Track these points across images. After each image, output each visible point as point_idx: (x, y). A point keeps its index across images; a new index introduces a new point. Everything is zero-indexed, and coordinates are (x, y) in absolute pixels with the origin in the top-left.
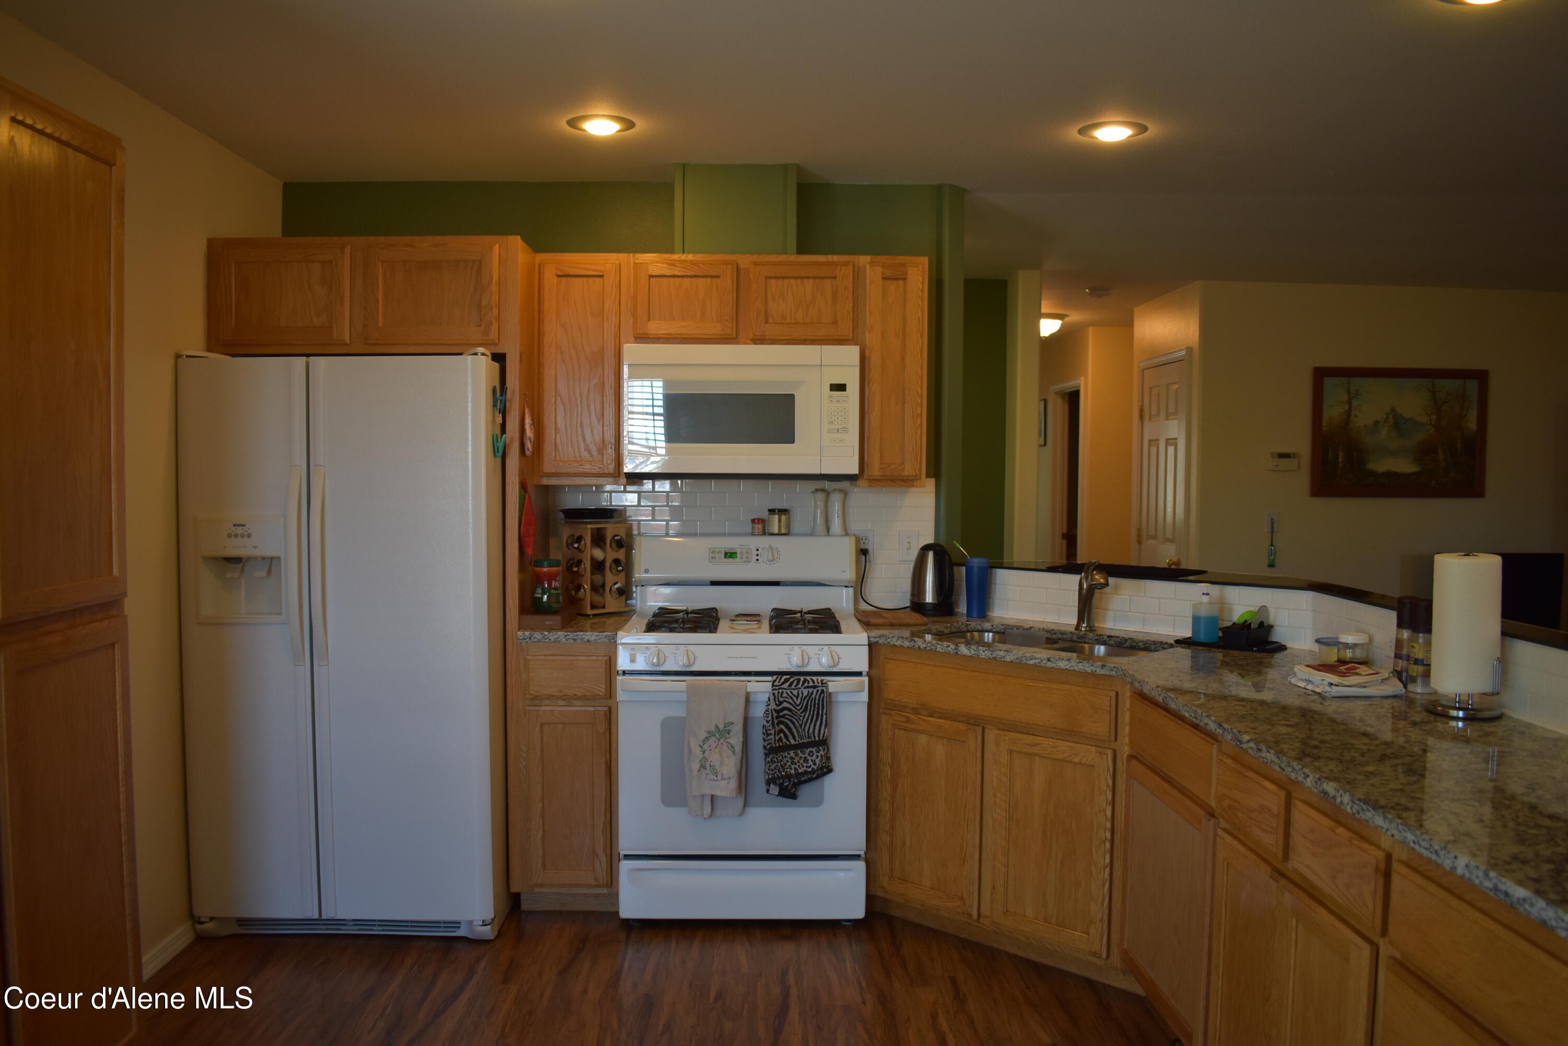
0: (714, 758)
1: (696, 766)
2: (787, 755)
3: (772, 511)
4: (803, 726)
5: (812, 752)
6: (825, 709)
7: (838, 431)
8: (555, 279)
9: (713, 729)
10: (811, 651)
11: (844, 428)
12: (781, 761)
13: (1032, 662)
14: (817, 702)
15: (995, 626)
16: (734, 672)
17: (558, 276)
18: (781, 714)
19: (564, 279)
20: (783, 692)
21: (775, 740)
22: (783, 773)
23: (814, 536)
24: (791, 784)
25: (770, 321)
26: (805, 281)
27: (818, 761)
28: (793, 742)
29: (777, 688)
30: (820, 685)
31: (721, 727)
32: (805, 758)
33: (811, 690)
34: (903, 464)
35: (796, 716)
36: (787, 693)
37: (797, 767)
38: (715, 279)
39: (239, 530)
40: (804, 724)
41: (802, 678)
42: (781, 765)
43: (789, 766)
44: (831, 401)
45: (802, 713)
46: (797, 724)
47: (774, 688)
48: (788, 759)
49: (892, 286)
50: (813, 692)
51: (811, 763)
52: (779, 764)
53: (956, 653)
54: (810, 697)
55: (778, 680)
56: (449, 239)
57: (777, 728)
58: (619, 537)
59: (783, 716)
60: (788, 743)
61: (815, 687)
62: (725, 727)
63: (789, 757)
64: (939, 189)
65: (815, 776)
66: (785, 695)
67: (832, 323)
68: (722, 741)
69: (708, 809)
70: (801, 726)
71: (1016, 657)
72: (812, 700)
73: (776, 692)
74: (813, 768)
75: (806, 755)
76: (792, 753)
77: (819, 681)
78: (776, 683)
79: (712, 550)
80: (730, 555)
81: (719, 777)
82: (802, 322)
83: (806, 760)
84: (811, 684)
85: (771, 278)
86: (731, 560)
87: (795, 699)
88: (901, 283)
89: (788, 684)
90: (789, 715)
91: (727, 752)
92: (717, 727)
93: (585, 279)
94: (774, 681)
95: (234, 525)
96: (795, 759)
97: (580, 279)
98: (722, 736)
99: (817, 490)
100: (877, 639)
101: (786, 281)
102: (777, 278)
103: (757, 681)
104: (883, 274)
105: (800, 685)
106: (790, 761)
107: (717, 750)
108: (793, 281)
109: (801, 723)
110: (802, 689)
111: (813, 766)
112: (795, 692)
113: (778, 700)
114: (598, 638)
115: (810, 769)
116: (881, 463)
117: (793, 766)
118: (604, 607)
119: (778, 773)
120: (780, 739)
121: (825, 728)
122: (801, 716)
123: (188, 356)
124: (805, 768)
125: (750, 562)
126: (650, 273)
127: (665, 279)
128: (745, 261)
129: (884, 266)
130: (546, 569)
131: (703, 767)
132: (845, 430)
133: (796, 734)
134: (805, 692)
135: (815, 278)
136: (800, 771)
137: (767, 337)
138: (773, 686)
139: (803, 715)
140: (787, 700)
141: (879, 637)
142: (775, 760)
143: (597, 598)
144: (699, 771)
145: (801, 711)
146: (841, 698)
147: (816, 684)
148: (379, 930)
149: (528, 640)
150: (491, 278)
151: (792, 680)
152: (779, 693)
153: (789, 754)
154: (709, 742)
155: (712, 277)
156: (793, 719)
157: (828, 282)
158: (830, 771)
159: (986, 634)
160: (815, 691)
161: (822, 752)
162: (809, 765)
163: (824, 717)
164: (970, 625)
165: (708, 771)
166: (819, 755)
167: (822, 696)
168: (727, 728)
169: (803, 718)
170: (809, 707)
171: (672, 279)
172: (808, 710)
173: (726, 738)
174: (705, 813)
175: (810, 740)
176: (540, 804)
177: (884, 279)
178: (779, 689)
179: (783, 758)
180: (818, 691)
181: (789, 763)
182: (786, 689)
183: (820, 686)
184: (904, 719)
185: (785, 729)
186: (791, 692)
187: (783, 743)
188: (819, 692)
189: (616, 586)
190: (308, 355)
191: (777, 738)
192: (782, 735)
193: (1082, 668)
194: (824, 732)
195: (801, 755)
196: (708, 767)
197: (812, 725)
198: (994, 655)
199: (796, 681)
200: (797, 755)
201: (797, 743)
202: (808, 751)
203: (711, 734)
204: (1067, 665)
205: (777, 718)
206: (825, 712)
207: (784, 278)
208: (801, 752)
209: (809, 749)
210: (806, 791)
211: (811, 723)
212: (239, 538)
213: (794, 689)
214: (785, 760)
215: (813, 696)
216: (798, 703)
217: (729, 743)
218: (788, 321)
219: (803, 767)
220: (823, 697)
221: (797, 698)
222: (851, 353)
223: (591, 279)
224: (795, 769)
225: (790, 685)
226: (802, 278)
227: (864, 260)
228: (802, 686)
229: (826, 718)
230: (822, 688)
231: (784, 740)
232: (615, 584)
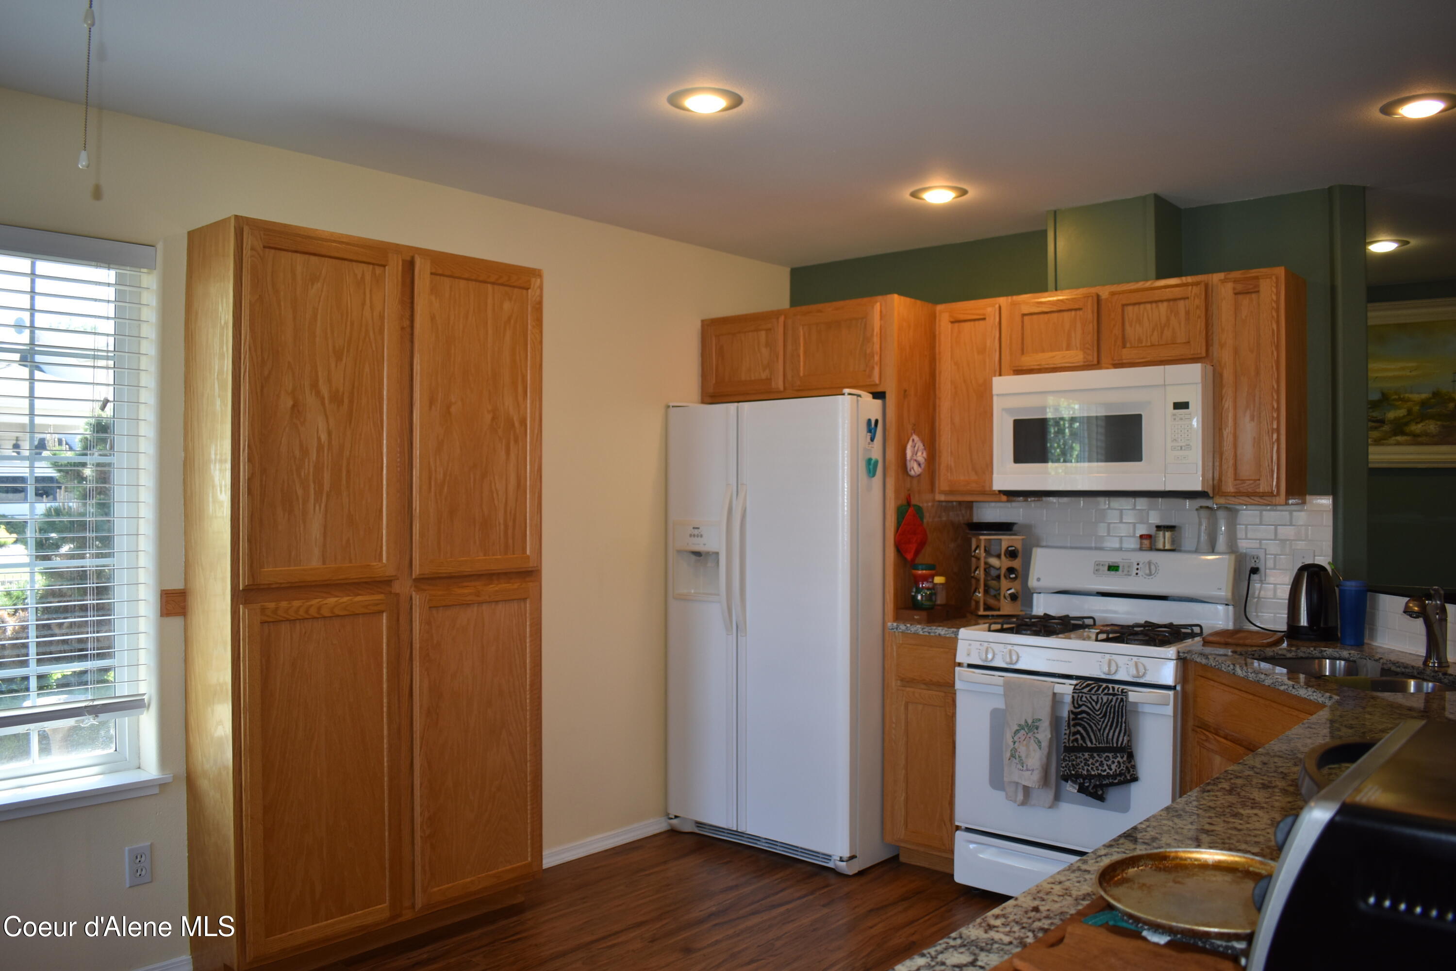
0: (1022, 750)
1: (1008, 755)
2: (1081, 756)
3: (1159, 528)
4: (1102, 731)
5: (1108, 757)
6: (1124, 718)
7: (1181, 448)
8: (950, 325)
9: (1023, 723)
10: (1121, 660)
11: (1187, 445)
12: (1074, 760)
14: (1117, 709)
17: (952, 322)
18: (1079, 716)
19: (956, 325)
20: (1082, 696)
21: (1069, 739)
22: (1073, 772)
24: (1092, 785)
25: (1128, 345)
26: (1160, 304)
27: (1113, 767)
28: (1089, 744)
29: (1078, 691)
30: (1120, 693)
31: (1030, 722)
32: (1102, 762)
33: (1110, 697)
34: (1259, 480)
35: (1094, 720)
36: (1086, 697)
37: (1090, 768)
38: (1078, 312)
39: (696, 532)
40: (1103, 728)
41: (1104, 685)
42: (1073, 765)
43: (1082, 766)
44: (1175, 419)
45: (1101, 718)
46: (1094, 728)
47: (1075, 691)
48: (1082, 760)
49: (1245, 301)
50: (1112, 699)
51: (1106, 767)
52: (1070, 763)
54: (1109, 704)
55: (1080, 685)
57: (1073, 729)
58: (1013, 548)
59: (1082, 719)
60: (1084, 745)
61: (1114, 695)
62: (1033, 722)
63: (1083, 758)
64: (1330, 190)
65: (1116, 781)
66: (1084, 699)
67: (1185, 343)
68: (1030, 735)
69: (1020, 797)
70: (1100, 730)
72: (1111, 708)
73: (1076, 695)
74: (1108, 773)
75: (1103, 759)
76: (1086, 755)
77: (1120, 690)
78: (1078, 687)
79: (1097, 563)
81: (1025, 768)
82: (1157, 343)
83: (1102, 764)
84: (1111, 691)
85: (1127, 305)
86: (1113, 573)
87: (1094, 704)
88: (1254, 296)
89: (1088, 688)
90: (1088, 719)
91: (1033, 745)
92: (1026, 722)
93: (972, 323)
94: (1076, 685)
95: (694, 528)
96: (1088, 761)
97: (968, 324)
98: (1030, 730)
99: (1201, 507)
100: (1186, 655)
101: (1142, 306)
102: (1134, 304)
103: (1064, 684)
104: (1234, 289)
105: (1100, 692)
106: (1084, 762)
107: (1025, 742)
108: (1148, 306)
109: (1099, 727)
110: (1102, 695)
111: (1108, 771)
112: (1095, 698)
113: (1077, 703)
114: (947, 632)
115: (1105, 773)
116: (1235, 480)
117: (1086, 768)
118: (999, 610)
119: (1068, 771)
120: (1076, 740)
121: (1124, 736)
122: (1100, 721)
124: (1099, 772)
125: (1130, 575)
126: (1022, 312)
127: (1035, 317)
128: (1104, 292)
129: (1235, 281)
130: (920, 572)
131: (1013, 756)
132: (1188, 447)
133: (1093, 737)
134: (1105, 699)
135: (1168, 300)
136: (1093, 773)
137: (1124, 361)
138: (1074, 689)
139: (1102, 720)
140: (1086, 704)
141: (1187, 653)
142: (1067, 758)
143: (992, 602)
144: (1009, 759)
145: (1100, 716)
146: (1147, 709)
147: (1116, 692)
148: (780, 850)
149: (895, 630)
150: (873, 330)
151: (1093, 686)
152: (1079, 696)
153: (1084, 755)
154: (1019, 735)
155: (1076, 310)
156: (1091, 723)
157: (1181, 303)
158: (1135, 779)
159: (1338, 662)
160: (1115, 698)
161: (1119, 759)
162: (1104, 769)
163: (1124, 725)
165: (1017, 761)
166: (1116, 761)
167: (1122, 704)
168: (1035, 724)
169: (1102, 724)
170: (1108, 714)
171: (1042, 316)
172: (1108, 717)
173: (1034, 733)
174: (1018, 799)
175: (1108, 745)
176: (904, 771)
177: (1236, 294)
178: (1079, 693)
179: (1076, 758)
180: (1117, 699)
181: (1083, 764)
182: (1085, 693)
183: (1119, 695)
184: (1204, 738)
185: (1082, 731)
186: (1091, 697)
187: (1078, 744)
188: (1119, 700)
189: (1009, 592)
190: (738, 402)
191: (1072, 738)
192: (1078, 736)
193: (1316, 697)
194: (1123, 740)
195: (1097, 758)
196: (1017, 757)
197: (1112, 731)
199: (1096, 687)
200: (1093, 758)
201: (1094, 746)
202: (1104, 756)
203: (1021, 727)
204: (1306, 693)
205: (1073, 719)
206: (1124, 720)
207: (1139, 304)
208: (1098, 755)
209: (1106, 754)
210: (1113, 794)
211: (1110, 729)
212: (699, 537)
213: (1094, 695)
214: (1078, 760)
215: (1113, 703)
216: (1097, 708)
217: (1037, 738)
218: (1144, 344)
219: (1098, 770)
220: (1123, 706)
221: (1097, 703)
222: (1194, 372)
223: (977, 323)
224: (1088, 770)
225: (1090, 690)
226: (1156, 302)
227: (1216, 278)
228: (1102, 692)
229: (1125, 726)
230: (1121, 696)
231: (1080, 742)
232: (1010, 589)
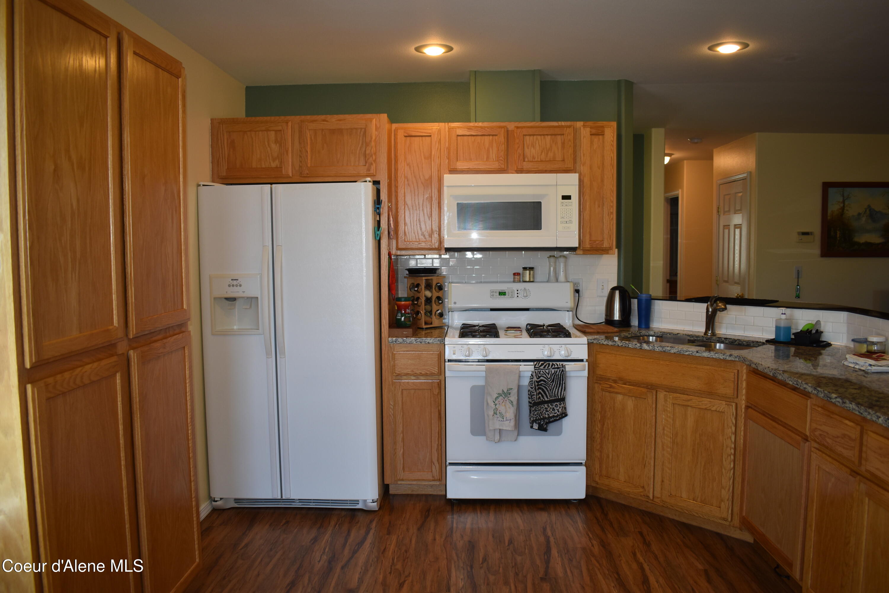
0: (502, 408)
1: (491, 413)
2: (543, 407)
3: (525, 269)
4: (552, 390)
5: (557, 405)
6: (564, 380)
7: (566, 222)
8: (404, 138)
9: (501, 392)
10: (555, 347)
11: (570, 221)
12: (540, 410)
13: (687, 353)
14: (559, 376)
15: (656, 333)
16: (511, 360)
17: (405, 136)
18: (539, 383)
19: (408, 138)
20: (540, 371)
21: (537, 398)
22: (542, 417)
23: (549, 282)
24: (545, 423)
25: (526, 160)
26: (546, 136)
27: (560, 410)
28: (546, 399)
29: (537, 369)
30: (561, 367)
31: (505, 391)
32: (553, 408)
33: (556, 370)
34: (603, 240)
35: (548, 384)
36: (543, 372)
37: (549, 413)
38: (494, 137)
39: (235, 283)
40: (552, 389)
41: (551, 363)
42: (540, 412)
43: (545, 413)
44: (563, 205)
45: (551, 383)
46: (548, 389)
47: (535, 369)
48: (544, 409)
49: (596, 139)
50: (557, 371)
51: (556, 411)
52: (539, 412)
53: (641, 349)
54: (555, 374)
55: (537, 364)
56: (347, 116)
57: (538, 392)
58: (440, 284)
59: (541, 385)
60: (544, 400)
61: (558, 368)
62: (508, 391)
63: (544, 407)
64: (619, 82)
65: (558, 418)
66: (541, 373)
67: (561, 161)
68: (506, 398)
69: (497, 437)
70: (551, 390)
71: (677, 350)
72: (557, 376)
73: (537, 371)
74: (558, 414)
75: (554, 407)
76: (546, 406)
77: (561, 365)
78: (537, 366)
79: (492, 291)
80: (502, 294)
81: (505, 419)
82: (544, 160)
83: (554, 409)
84: (556, 366)
85: (526, 135)
86: (503, 296)
87: (547, 375)
88: (601, 137)
89: (543, 366)
90: (544, 384)
91: (508, 405)
92: (503, 391)
93: (420, 138)
94: (536, 365)
95: (232, 280)
96: (548, 409)
97: (418, 138)
98: (506, 396)
99: (550, 256)
100: (593, 341)
101: (535, 137)
102: (530, 135)
103: (524, 365)
104: (591, 132)
105: (550, 367)
106: (545, 410)
107: (503, 404)
108: (539, 137)
109: (550, 388)
110: (551, 369)
111: (558, 413)
112: (547, 371)
113: (538, 376)
114: (434, 341)
115: (556, 415)
116: (590, 241)
117: (547, 413)
118: (431, 324)
119: (539, 417)
120: (539, 398)
121: (564, 391)
122: (551, 385)
123: (204, 185)
124: (553, 414)
125: (513, 297)
126: (457, 134)
127: (466, 137)
128: (511, 126)
129: (591, 128)
130: (403, 303)
131: (495, 413)
132: (571, 222)
133: (548, 395)
134: (553, 371)
135: (551, 135)
136: (551, 416)
137: (524, 169)
138: (535, 367)
139: (551, 384)
140: (543, 375)
141: (594, 340)
142: (537, 409)
143: (428, 319)
144: (493, 415)
145: (551, 382)
146: (572, 374)
147: (559, 366)
148: (313, 505)
149: (394, 342)
150: (372, 138)
151: (545, 364)
152: (538, 371)
153: (544, 406)
154: (498, 400)
155: (493, 135)
156: (546, 386)
157: (559, 137)
158: (566, 415)
159: (651, 337)
160: (558, 370)
161: (562, 405)
162: (555, 412)
163: (564, 385)
164: (642, 332)
165: (498, 416)
166: (561, 406)
167: (562, 373)
168: (509, 392)
169: (552, 386)
170: (555, 380)
171: (470, 137)
172: (555, 381)
173: (508, 397)
174: (496, 439)
175: (556, 398)
176: (402, 435)
177: (591, 135)
178: (538, 369)
179: (541, 408)
180: (560, 370)
181: (545, 411)
182: (542, 369)
183: (561, 368)
184: (609, 386)
185: (542, 392)
186: (545, 371)
187: (541, 400)
188: (561, 371)
189: (438, 312)
190: (271, 184)
191: (538, 397)
192: (540, 395)
193: (718, 356)
194: (564, 393)
195: (551, 406)
196: (498, 413)
197: (557, 389)
198: (664, 350)
199: (547, 365)
200: (549, 406)
201: (549, 399)
202: (554, 404)
203: (500, 395)
204: (708, 355)
205: (538, 385)
206: (564, 382)
207: (534, 135)
208: (551, 405)
209: (556, 403)
210: (552, 427)
211: (556, 388)
212: (235, 287)
213: (547, 369)
214: (542, 409)
215: (558, 373)
216: (549, 377)
217: (510, 400)
218: (536, 160)
219: (552, 413)
220: (563, 374)
221: (548, 374)
222: (573, 178)
223: (424, 138)
224: (548, 414)
225: (545, 367)
226: (544, 135)
227: (579, 124)
228: (551, 368)
229: (565, 386)
230: (562, 369)
231: (542, 398)
232: (438, 310)
